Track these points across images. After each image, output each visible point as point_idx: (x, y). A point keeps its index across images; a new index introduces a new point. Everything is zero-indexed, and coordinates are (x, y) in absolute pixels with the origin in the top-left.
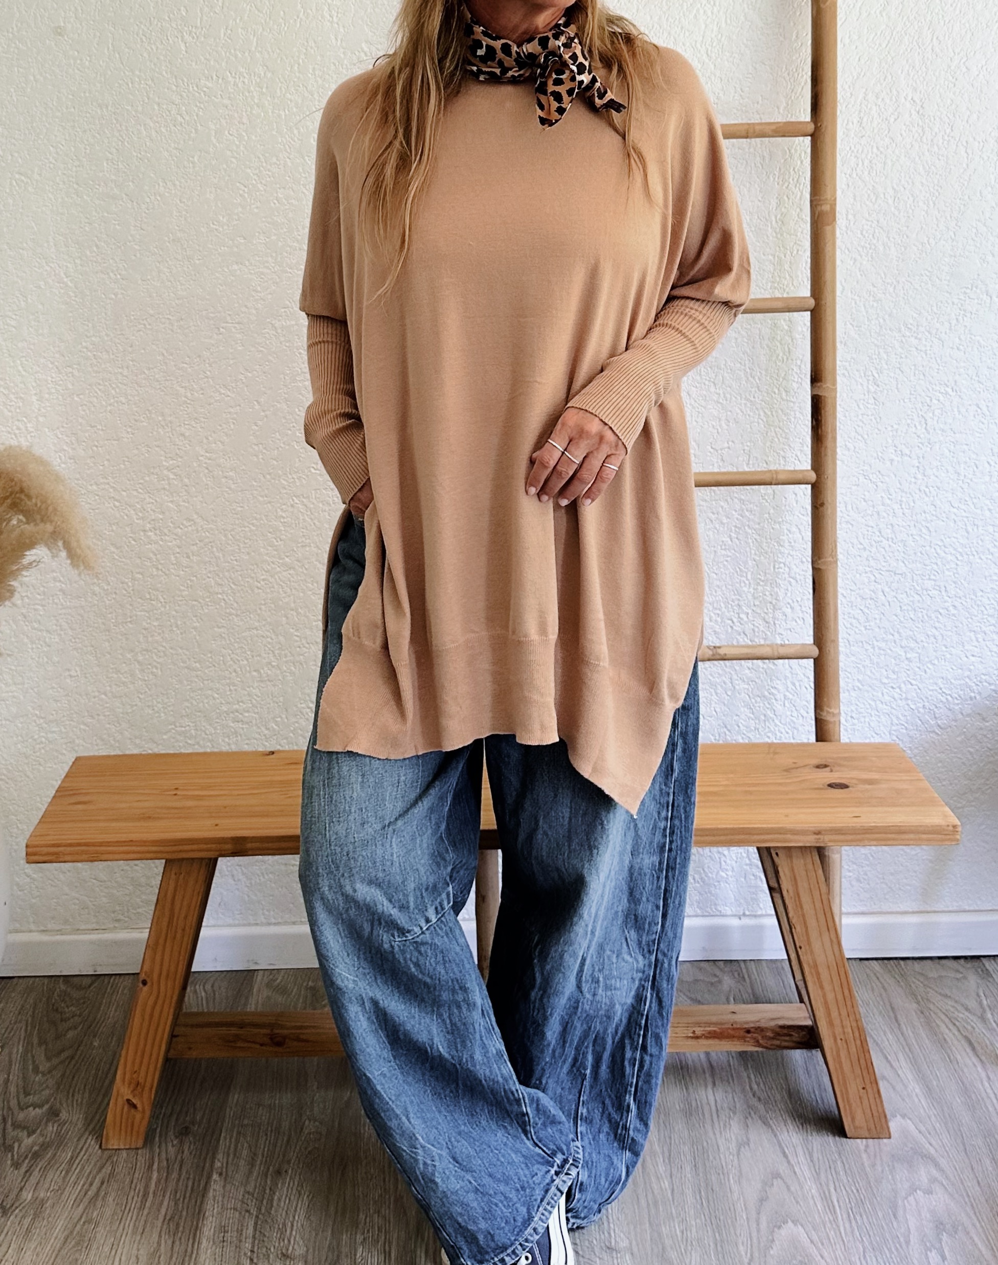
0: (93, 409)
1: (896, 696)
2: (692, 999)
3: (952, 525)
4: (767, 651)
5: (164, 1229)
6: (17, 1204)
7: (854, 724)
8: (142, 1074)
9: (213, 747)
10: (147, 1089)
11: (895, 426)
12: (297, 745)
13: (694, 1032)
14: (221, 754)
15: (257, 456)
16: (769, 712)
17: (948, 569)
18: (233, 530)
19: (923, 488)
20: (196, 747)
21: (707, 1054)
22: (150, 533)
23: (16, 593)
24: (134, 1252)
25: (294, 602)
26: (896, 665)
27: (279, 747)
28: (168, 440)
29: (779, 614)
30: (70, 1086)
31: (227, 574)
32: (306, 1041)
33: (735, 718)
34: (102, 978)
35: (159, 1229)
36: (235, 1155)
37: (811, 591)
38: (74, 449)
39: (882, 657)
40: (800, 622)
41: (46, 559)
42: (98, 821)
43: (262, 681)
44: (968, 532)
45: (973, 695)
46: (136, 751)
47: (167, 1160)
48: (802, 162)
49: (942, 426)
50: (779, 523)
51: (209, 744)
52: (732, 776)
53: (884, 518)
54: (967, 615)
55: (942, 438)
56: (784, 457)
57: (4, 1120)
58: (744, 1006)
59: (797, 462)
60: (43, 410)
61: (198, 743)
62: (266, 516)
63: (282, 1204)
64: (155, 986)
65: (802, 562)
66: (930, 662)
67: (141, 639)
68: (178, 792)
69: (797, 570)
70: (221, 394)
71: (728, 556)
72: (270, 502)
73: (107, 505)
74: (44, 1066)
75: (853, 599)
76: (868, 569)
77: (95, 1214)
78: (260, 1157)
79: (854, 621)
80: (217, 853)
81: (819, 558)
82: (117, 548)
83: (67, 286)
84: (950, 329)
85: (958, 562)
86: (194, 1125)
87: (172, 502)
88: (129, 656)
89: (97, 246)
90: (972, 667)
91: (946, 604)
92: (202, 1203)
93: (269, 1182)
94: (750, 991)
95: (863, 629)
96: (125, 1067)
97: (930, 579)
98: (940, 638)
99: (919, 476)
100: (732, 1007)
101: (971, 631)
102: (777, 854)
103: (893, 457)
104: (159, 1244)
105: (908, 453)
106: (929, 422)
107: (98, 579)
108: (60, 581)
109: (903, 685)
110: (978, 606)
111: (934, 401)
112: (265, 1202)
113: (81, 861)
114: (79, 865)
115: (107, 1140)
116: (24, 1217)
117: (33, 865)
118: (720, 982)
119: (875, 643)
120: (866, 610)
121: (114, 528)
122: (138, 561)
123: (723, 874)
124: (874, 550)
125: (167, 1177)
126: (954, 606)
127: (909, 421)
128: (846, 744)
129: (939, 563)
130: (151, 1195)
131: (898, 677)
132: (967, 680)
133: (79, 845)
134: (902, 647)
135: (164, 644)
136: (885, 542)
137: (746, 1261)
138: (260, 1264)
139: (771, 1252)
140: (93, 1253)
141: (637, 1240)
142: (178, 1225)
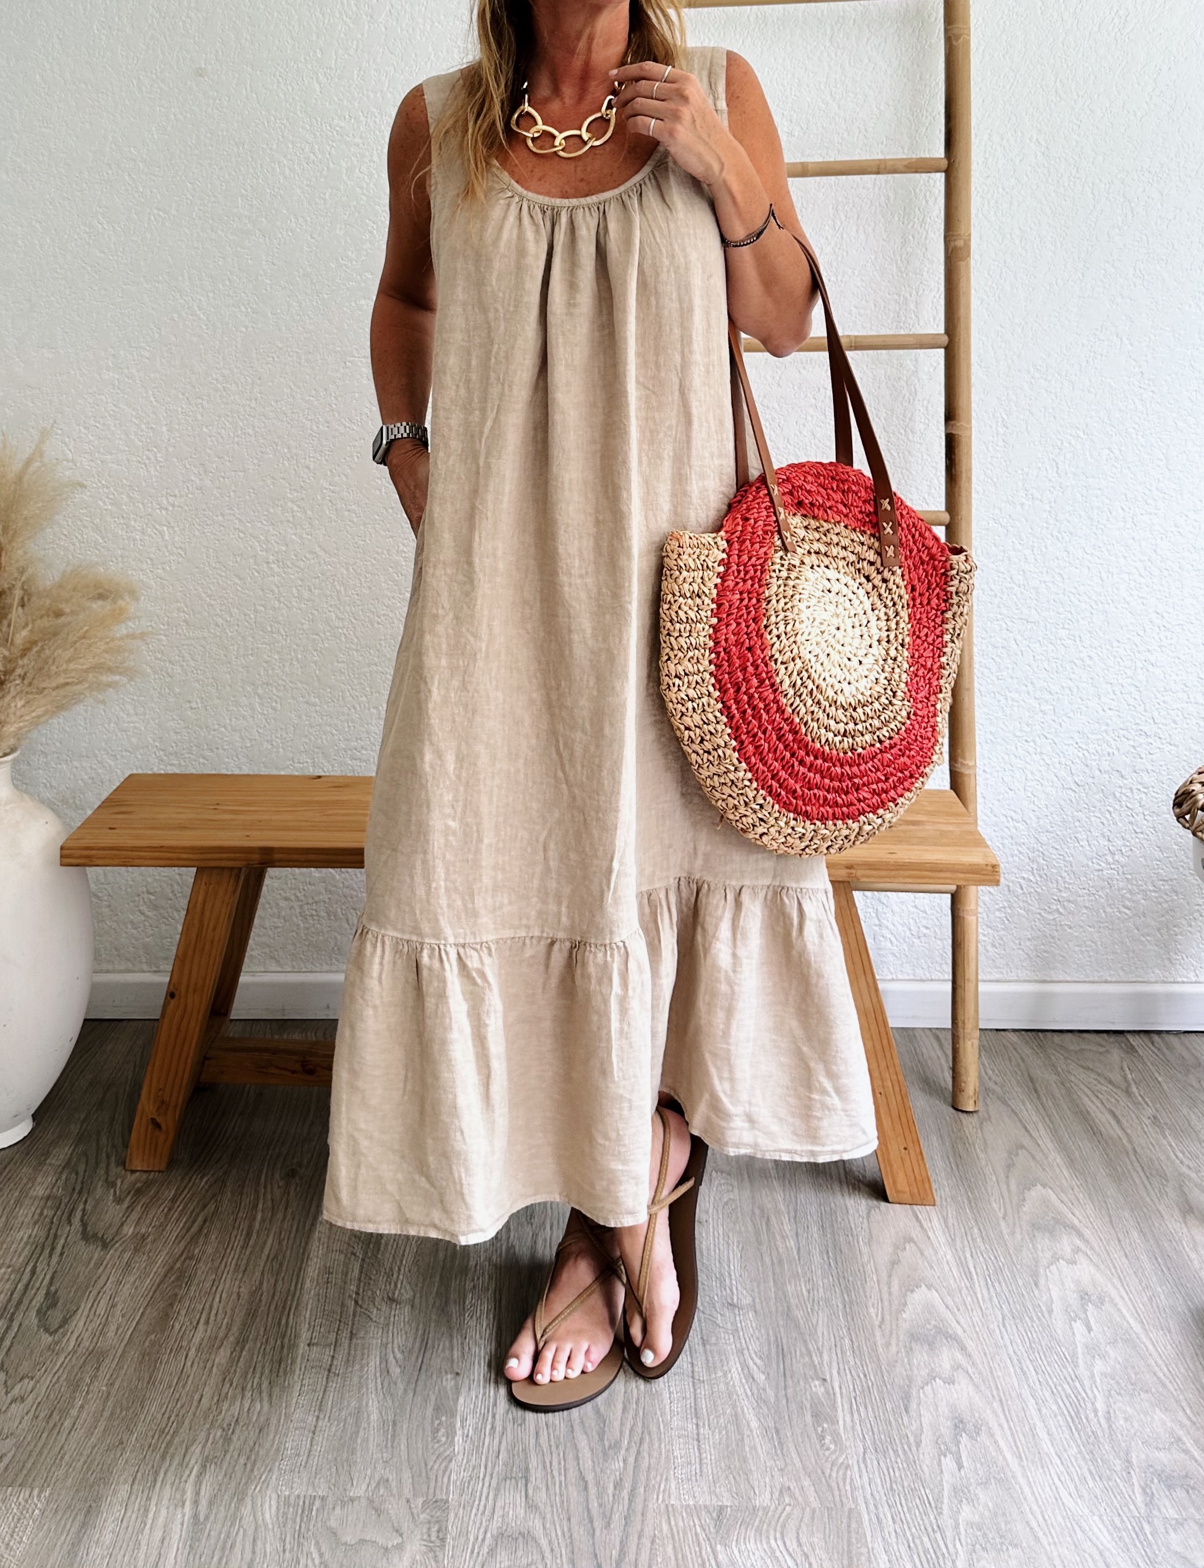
5: (267, 1268)
19: (1055, 533)
24: (236, 1289)
26: (1030, 717)
28: (293, 472)
39: (1016, 709)
47: (273, 1200)
77: (196, 1251)
85: (1093, 611)
86: (301, 1167)
87: (295, 534)
88: (249, 689)
90: (1109, 722)
91: (1082, 655)
92: (307, 1243)
95: (995, 679)
97: (1064, 628)
98: (1075, 690)
101: (1107, 683)
104: (261, 1283)
107: (222, 610)
108: (184, 611)
109: (1036, 739)
110: (1115, 657)
112: (371, 1245)
116: (124, 1251)
119: (1008, 694)
120: (998, 659)
124: (1005, 596)
125: (271, 1216)
126: (1090, 657)
129: (1074, 612)
130: (254, 1235)
131: (1032, 730)
132: (1105, 735)
134: (1036, 699)
137: (877, 1323)
138: (365, 1306)
139: (904, 1316)
140: (193, 1288)
141: (760, 1298)
142: (281, 1265)
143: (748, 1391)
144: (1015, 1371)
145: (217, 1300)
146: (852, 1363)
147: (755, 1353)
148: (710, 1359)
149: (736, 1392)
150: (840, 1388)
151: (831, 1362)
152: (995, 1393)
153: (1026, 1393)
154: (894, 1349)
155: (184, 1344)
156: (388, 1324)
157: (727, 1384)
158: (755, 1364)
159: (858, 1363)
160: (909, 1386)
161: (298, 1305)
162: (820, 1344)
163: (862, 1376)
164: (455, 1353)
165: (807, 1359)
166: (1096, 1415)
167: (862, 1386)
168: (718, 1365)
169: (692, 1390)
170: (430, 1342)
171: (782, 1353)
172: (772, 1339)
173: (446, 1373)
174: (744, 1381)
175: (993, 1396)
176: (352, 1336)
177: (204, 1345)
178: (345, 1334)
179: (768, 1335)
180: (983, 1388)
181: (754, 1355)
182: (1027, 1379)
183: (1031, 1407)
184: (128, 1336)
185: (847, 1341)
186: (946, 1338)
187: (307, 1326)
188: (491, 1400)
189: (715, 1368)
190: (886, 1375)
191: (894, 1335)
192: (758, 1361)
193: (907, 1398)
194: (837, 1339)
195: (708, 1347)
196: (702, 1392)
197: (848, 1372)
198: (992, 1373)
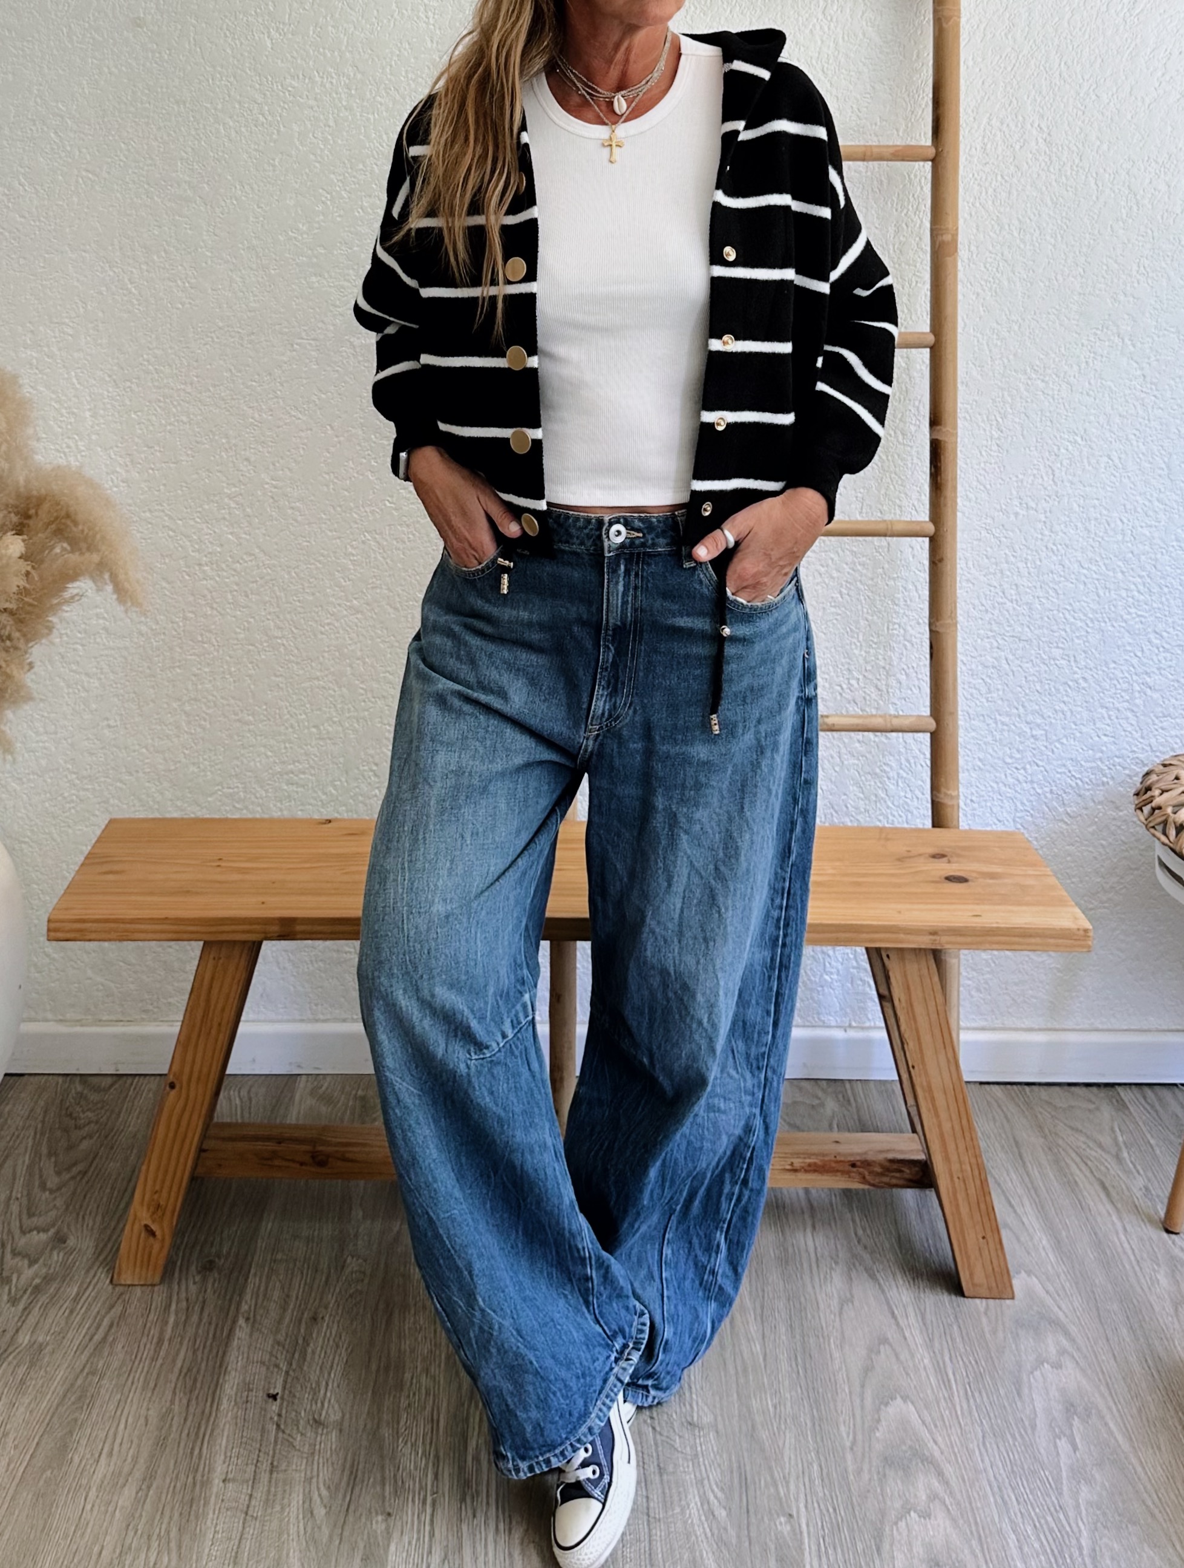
0: (151, 428)
1: (1021, 778)
2: (789, 1124)
3: (1082, 587)
4: (878, 722)
5: (179, 1385)
6: (10, 1349)
7: (974, 809)
8: (165, 1194)
9: (263, 812)
10: (168, 1213)
11: (1021, 477)
12: (356, 813)
13: (792, 1164)
14: (272, 821)
15: (327, 486)
16: (880, 792)
17: (1078, 637)
18: (297, 567)
19: (1050, 545)
20: (245, 811)
21: (807, 1191)
22: (206, 568)
23: (55, 631)
25: (361, 650)
26: (1022, 743)
27: (336, 815)
28: (231, 465)
29: (893, 682)
30: (81, 1207)
31: (288, 616)
32: (352, 1161)
33: (844, 797)
34: (125, 1078)
35: (173, 1385)
36: (265, 1295)
37: (928, 656)
38: (127, 471)
39: (1006, 734)
40: (916, 691)
41: (89, 593)
42: (131, 894)
43: (320, 739)
44: (1099, 596)
45: (1105, 779)
46: (175, 815)
47: (187, 1300)
48: (922, 188)
49: (1070, 478)
50: (894, 579)
51: (259, 809)
52: (838, 864)
53: (1008, 577)
54: (1099, 689)
55: (1070, 491)
56: (900, 507)
57: (3, 1245)
58: (847, 1135)
59: (914, 512)
60: (97, 428)
61: (246, 808)
62: (335, 552)
63: (317, 1357)
64: (184, 1091)
65: (919, 623)
66: (1058, 741)
67: (190, 687)
68: (223, 864)
69: (912, 632)
70: (291, 416)
71: (838, 614)
72: (339, 538)
73: (160, 535)
74: (53, 1181)
75: (973, 666)
76: (990, 634)
77: (100, 1365)
78: (294, 1299)
79: (974, 691)
80: (263, 936)
81: (937, 620)
82: (169, 583)
83: (130, 293)
84: (1080, 373)
85: (1089, 630)
86: (219, 1258)
87: (231, 533)
88: (175, 705)
89: (165, 251)
90: (1104, 748)
91: (1076, 676)
92: (224, 1353)
93: (302, 1331)
94: (856, 1117)
95: (984, 700)
96: (145, 1185)
97: (1058, 647)
98: (1069, 714)
99: (1047, 533)
100: (836, 1135)
101: (1102, 707)
102: (888, 956)
103: (1018, 509)
104: (172, 1403)
105: (1034, 506)
106: (1057, 472)
107: (146, 617)
108: (104, 618)
109: (1028, 766)
110: (1111, 679)
111: (1063, 450)
112: (297, 1356)
113: (110, 940)
114: (106, 944)
115: (119, 1274)
116: (18, 1365)
117: (54, 943)
118: (822, 1105)
119: (998, 717)
120: (988, 680)
121: (167, 561)
122: (191, 599)
123: (827, 977)
124: (996, 612)
125: (186, 1321)
126: (1084, 678)
127: (1035, 472)
128: (965, 831)
129: (1068, 630)
130: (166, 1343)
131: (1022, 759)
132: (1099, 763)
133: (107, 921)
134: (1027, 723)
135: (215, 693)
136: (1009, 604)
137: (848, 1444)
138: (288, 1432)
139: (878, 1434)
140: (95, 1412)
141: (722, 1416)
142: (195, 1380)
143: (708, 1530)
144: (996, 1502)
145: (122, 1426)
146: (821, 1494)
147: (716, 1484)
148: (667, 1491)
149: (694, 1531)
150: (808, 1526)
151: (798, 1493)
152: (974, 1528)
153: (1006, 1526)
154: (866, 1476)
155: (84, 1482)
156: (313, 1454)
157: (685, 1522)
158: (716, 1497)
159: (827, 1493)
160: (882, 1522)
161: (213, 1431)
162: (787, 1471)
163: (831, 1510)
164: (387, 1488)
165: (772, 1490)
166: (1081, 1554)
167: (832, 1523)
168: (676, 1498)
169: (646, 1530)
170: (360, 1474)
171: (745, 1484)
172: (735, 1465)
173: (377, 1514)
174: (703, 1518)
175: (972, 1533)
176: (273, 1469)
177: (106, 1482)
178: (265, 1466)
179: (730, 1460)
180: (961, 1522)
181: (714, 1487)
182: (1008, 1512)
183: (1012, 1545)
184: (20, 1474)
185: (816, 1467)
186: (922, 1462)
187: (222, 1457)
188: (426, 1546)
189: (672, 1503)
190: (857, 1508)
191: (867, 1460)
192: (719, 1494)
193: (878, 1537)
194: (805, 1465)
195: (665, 1477)
196: (658, 1533)
197: (816, 1505)
198: (970, 1503)
